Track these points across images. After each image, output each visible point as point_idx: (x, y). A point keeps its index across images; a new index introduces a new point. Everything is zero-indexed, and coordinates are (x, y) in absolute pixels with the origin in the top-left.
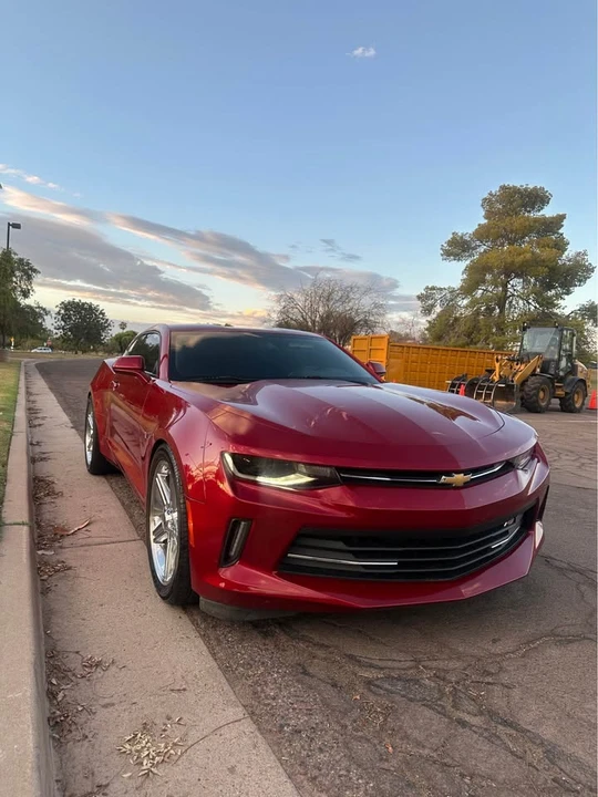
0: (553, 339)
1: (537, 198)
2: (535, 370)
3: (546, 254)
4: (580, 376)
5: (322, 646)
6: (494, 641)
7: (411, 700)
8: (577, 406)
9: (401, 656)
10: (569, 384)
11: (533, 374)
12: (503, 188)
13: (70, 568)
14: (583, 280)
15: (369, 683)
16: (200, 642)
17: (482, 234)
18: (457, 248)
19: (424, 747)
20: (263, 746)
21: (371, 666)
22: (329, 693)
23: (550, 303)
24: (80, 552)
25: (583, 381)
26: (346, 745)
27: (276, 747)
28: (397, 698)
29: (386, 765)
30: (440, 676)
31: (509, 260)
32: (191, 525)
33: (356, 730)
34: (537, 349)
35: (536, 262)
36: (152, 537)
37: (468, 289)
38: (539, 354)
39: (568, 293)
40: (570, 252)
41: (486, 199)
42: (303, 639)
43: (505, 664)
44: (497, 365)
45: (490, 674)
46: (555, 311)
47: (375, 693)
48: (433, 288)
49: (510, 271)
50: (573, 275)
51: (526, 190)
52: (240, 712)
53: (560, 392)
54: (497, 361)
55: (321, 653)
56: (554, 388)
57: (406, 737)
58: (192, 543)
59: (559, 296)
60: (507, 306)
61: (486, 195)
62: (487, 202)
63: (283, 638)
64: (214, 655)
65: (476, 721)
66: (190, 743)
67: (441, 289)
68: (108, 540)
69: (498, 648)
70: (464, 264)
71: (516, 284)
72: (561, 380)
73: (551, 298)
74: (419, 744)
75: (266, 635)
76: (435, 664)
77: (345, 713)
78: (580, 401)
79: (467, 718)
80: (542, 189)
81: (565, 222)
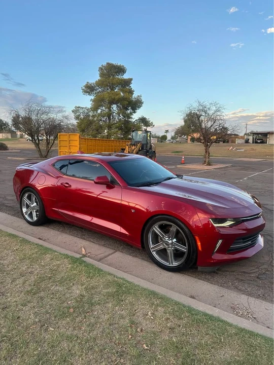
1: (121, 70)
3: (127, 95)
4: (153, 150)
5: (232, 272)
9: (253, 268)
12: (108, 64)
14: (139, 107)
17: (99, 84)
18: (89, 89)
21: (251, 273)
22: (254, 283)
23: (129, 116)
31: (113, 97)
32: (199, 244)
34: (140, 140)
35: (123, 99)
36: (151, 250)
37: (95, 108)
38: (140, 142)
39: (135, 112)
40: (135, 95)
41: (100, 68)
42: (226, 271)
46: (130, 120)
48: (79, 107)
49: (112, 102)
50: (136, 105)
51: (117, 66)
52: (245, 296)
59: (131, 114)
60: (111, 117)
61: (100, 66)
62: (101, 69)
64: (212, 283)
66: (249, 308)
67: (82, 108)
68: (105, 255)
70: (92, 97)
71: (114, 107)
73: (128, 114)
76: (262, 268)
80: (123, 66)
81: (132, 82)
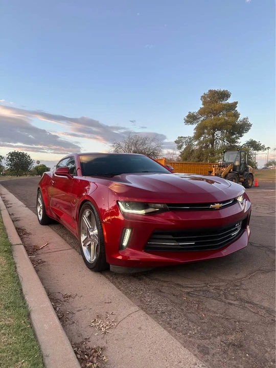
0: (237, 156)
1: (225, 95)
2: (230, 170)
3: (230, 119)
4: (250, 172)
5: (165, 282)
6: (236, 274)
7: (208, 298)
8: (250, 185)
9: (199, 282)
10: (245, 176)
11: (230, 172)
12: (210, 91)
13: (45, 262)
14: (247, 130)
15: (188, 293)
16: (111, 285)
17: (202, 112)
18: (191, 119)
19: (217, 313)
20: (150, 319)
21: (188, 287)
22: (173, 298)
23: (234, 141)
24: (47, 255)
25: (251, 174)
26: (185, 315)
27: (156, 319)
28: (201, 297)
29: (203, 321)
30: (217, 288)
31: (214, 123)
32: (105, 233)
33: (188, 310)
34: (230, 161)
35: (227, 123)
36: (83, 244)
37: (197, 137)
38: (232, 163)
39: (241, 136)
40: (241, 118)
41: (202, 96)
42: (156, 279)
43: (243, 282)
44: (214, 169)
45: (237, 286)
46: (236, 144)
47: (192, 297)
48: (181, 137)
49: (215, 128)
50: (243, 128)
51: (220, 91)
52: (137, 308)
53: (242, 179)
54: (214, 167)
55: (165, 284)
56: (240, 178)
57: (209, 311)
58: (106, 241)
59: (237, 138)
60: (215, 143)
61: (203, 95)
62: (203, 98)
63: (147, 280)
64: (119, 289)
65: (235, 303)
66: (119, 321)
67: (185, 138)
68: (58, 250)
69: (238, 277)
70: (195, 126)
71: (218, 134)
72: (242, 174)
73: (234, 139)
74: (215, 312)
75: (140, 279)
76: (214, 284)
77: (181, 304)
78: (251, 183)
79: (232, 302)
80: (227, 91)
81: (238, 105)
